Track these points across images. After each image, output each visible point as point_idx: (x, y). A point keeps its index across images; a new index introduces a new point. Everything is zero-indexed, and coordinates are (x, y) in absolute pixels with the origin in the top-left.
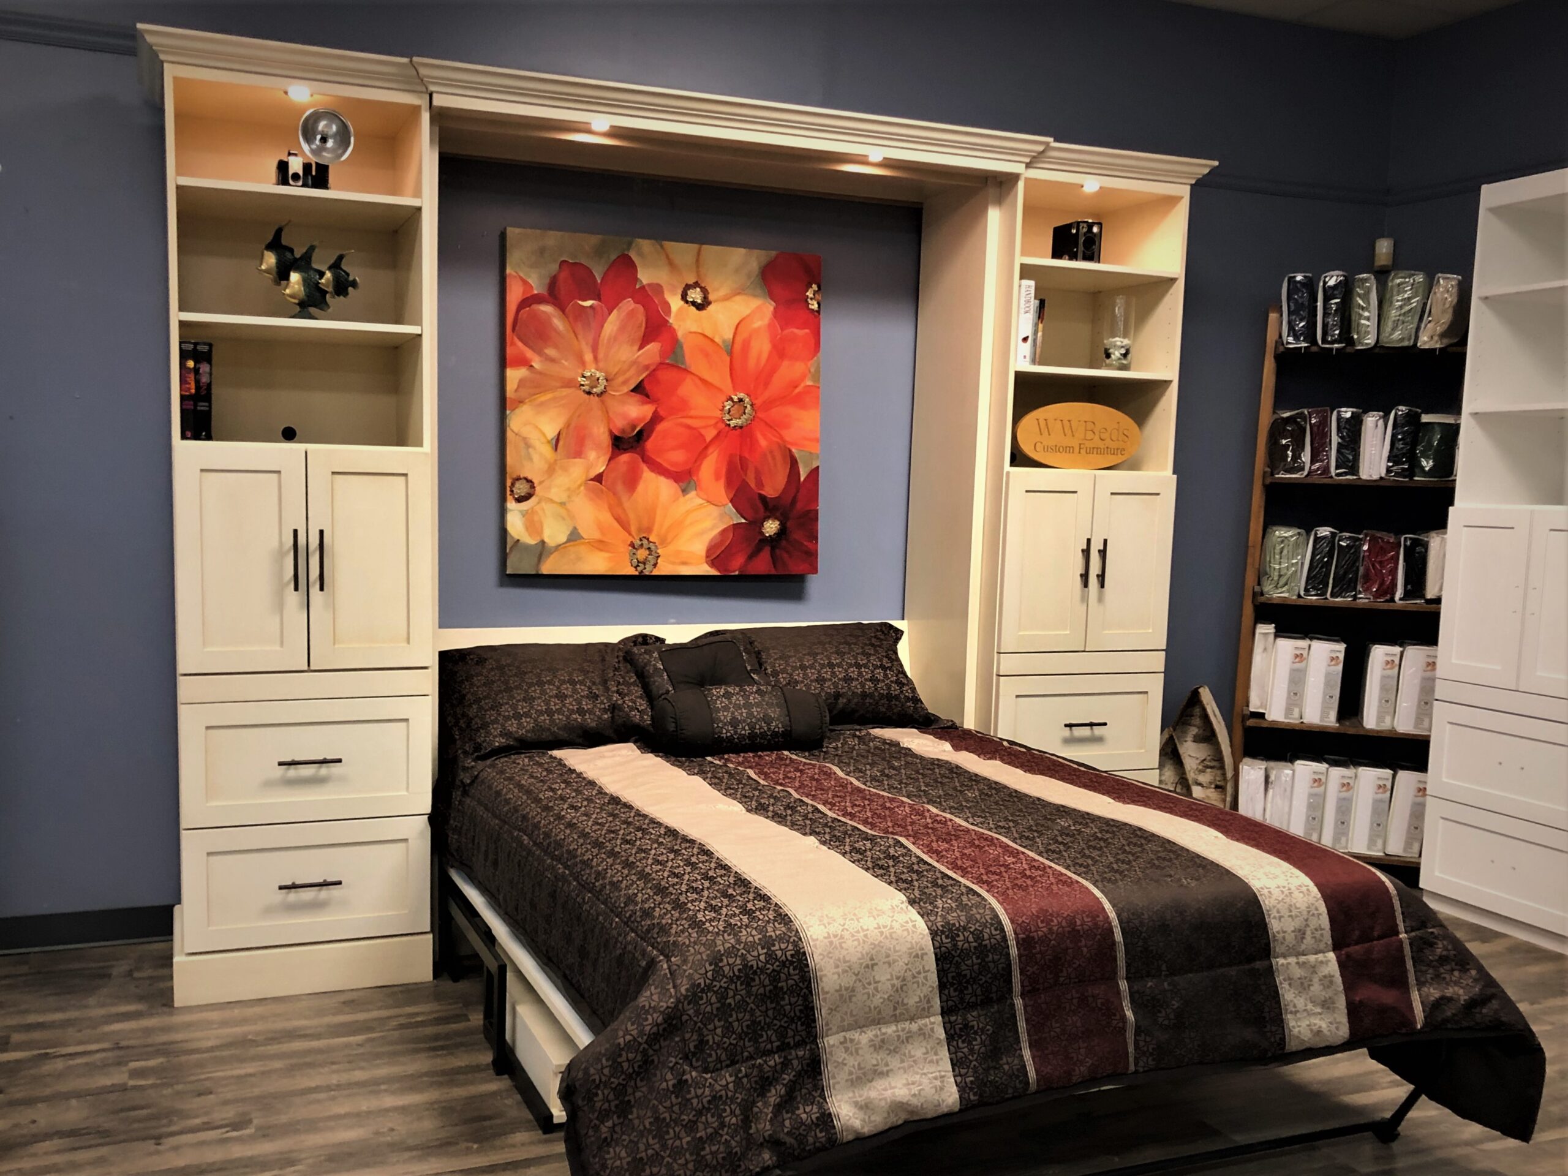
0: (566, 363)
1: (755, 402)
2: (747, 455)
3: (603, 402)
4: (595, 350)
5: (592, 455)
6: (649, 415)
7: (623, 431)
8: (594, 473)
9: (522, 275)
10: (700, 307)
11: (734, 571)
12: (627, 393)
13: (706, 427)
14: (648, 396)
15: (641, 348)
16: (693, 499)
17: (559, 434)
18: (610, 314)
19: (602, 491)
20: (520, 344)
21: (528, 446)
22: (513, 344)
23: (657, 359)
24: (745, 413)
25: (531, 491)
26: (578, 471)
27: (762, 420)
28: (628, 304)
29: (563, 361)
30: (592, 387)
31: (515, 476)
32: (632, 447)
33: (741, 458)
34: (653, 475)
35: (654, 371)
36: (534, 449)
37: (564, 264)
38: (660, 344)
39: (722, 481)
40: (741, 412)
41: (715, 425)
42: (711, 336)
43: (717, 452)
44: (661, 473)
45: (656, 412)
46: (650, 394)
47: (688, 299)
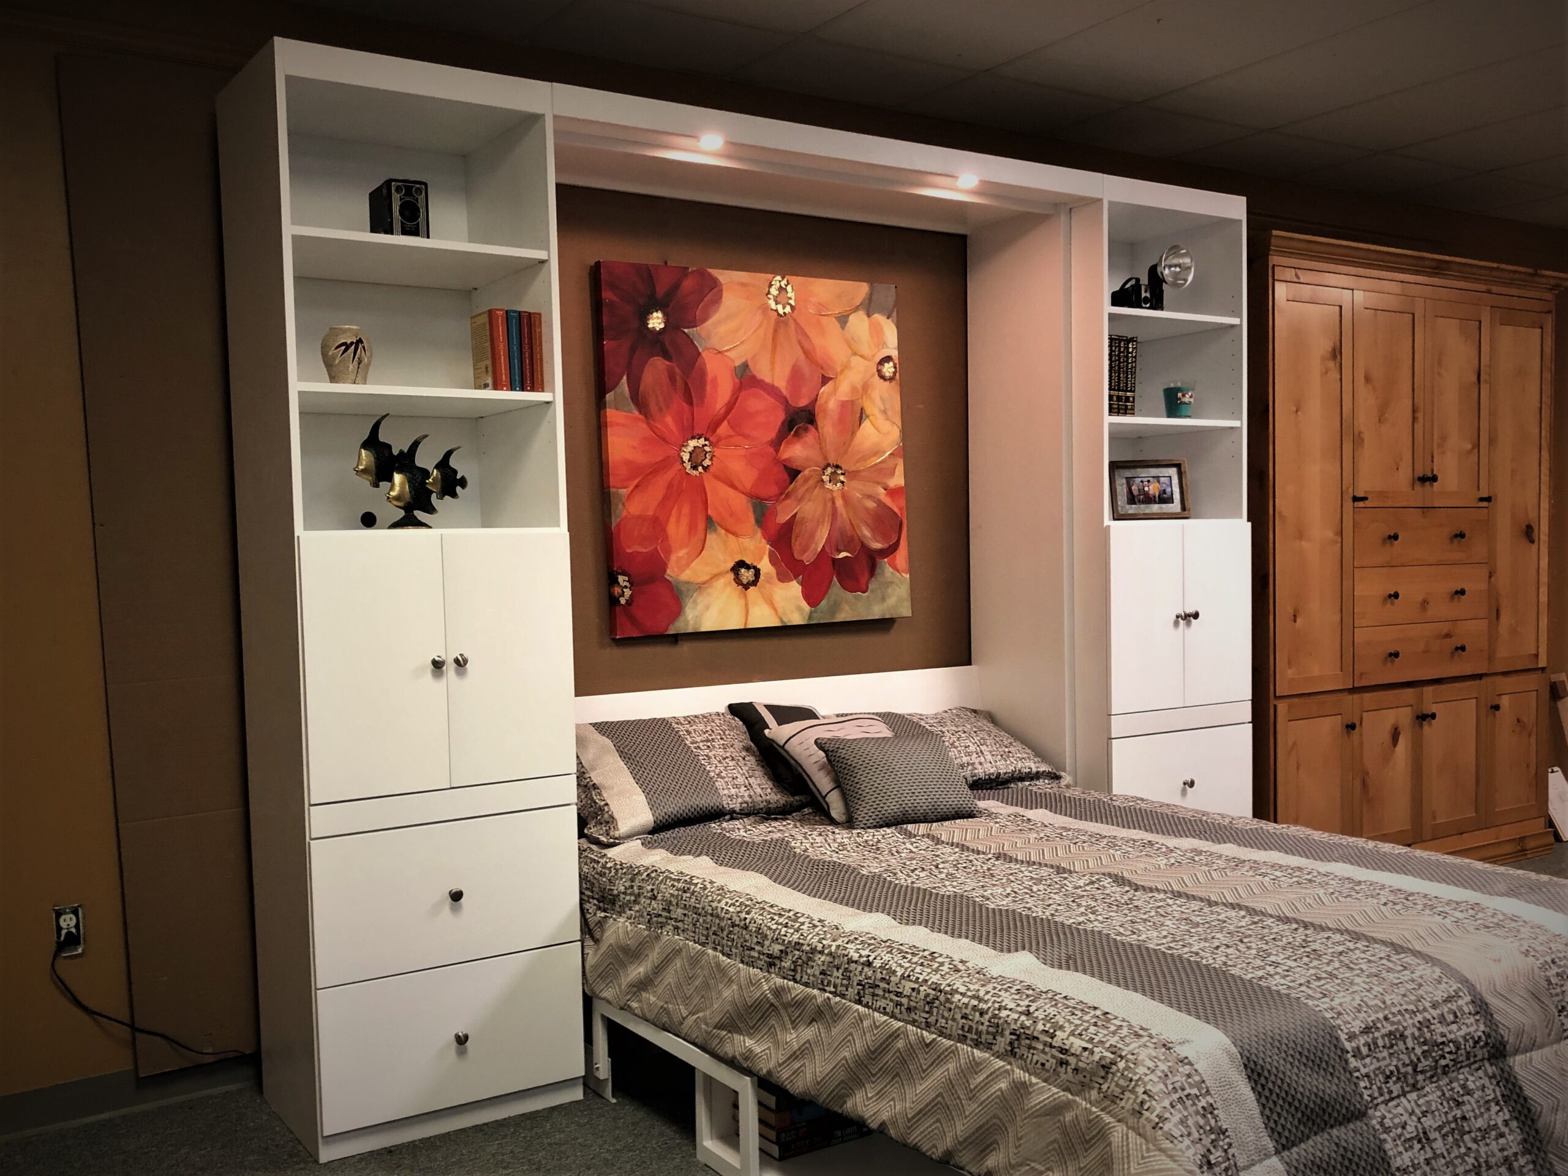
0: (858, 494)
1: (680, 467)
2: (687, 407)
3: (825, 458)
4: (834, 509)
5: (832, 405)
6: (783, 448)
7: (806, 430)
8: (830, 384)
9: (897, 574)
10: (741, 564)
12: (805, 468)
13: (730, 436)
14: (785, 466)
15: (796, 513)
16: (737, 357)
17: (860, 424)
18: (824, 546)
19: (822, 367)
20: (896, 510)
21: (884, 412)
22: (901, 509)
23: (779, 506)
24: (690, 453)
25: (880, 367)
26: (843, 387)
27: (673, 447)
28: (808, 558)
29: (860, 496)
30: (834, 472)
31: (893, 382)
32: (797, 413)
33: (690, 402)
34: (776, 384)
35: (781, 494)
36: (880, 410)
37: (864, 587)
38: (777, 521)
39: (709, 377)
40: (694, 454)
41: (719, 440)
42: (730, 536)
43: (717, 410)
44: (768, 385)
45: (777, 451)
46: (783, 469)
47: (753, 571)
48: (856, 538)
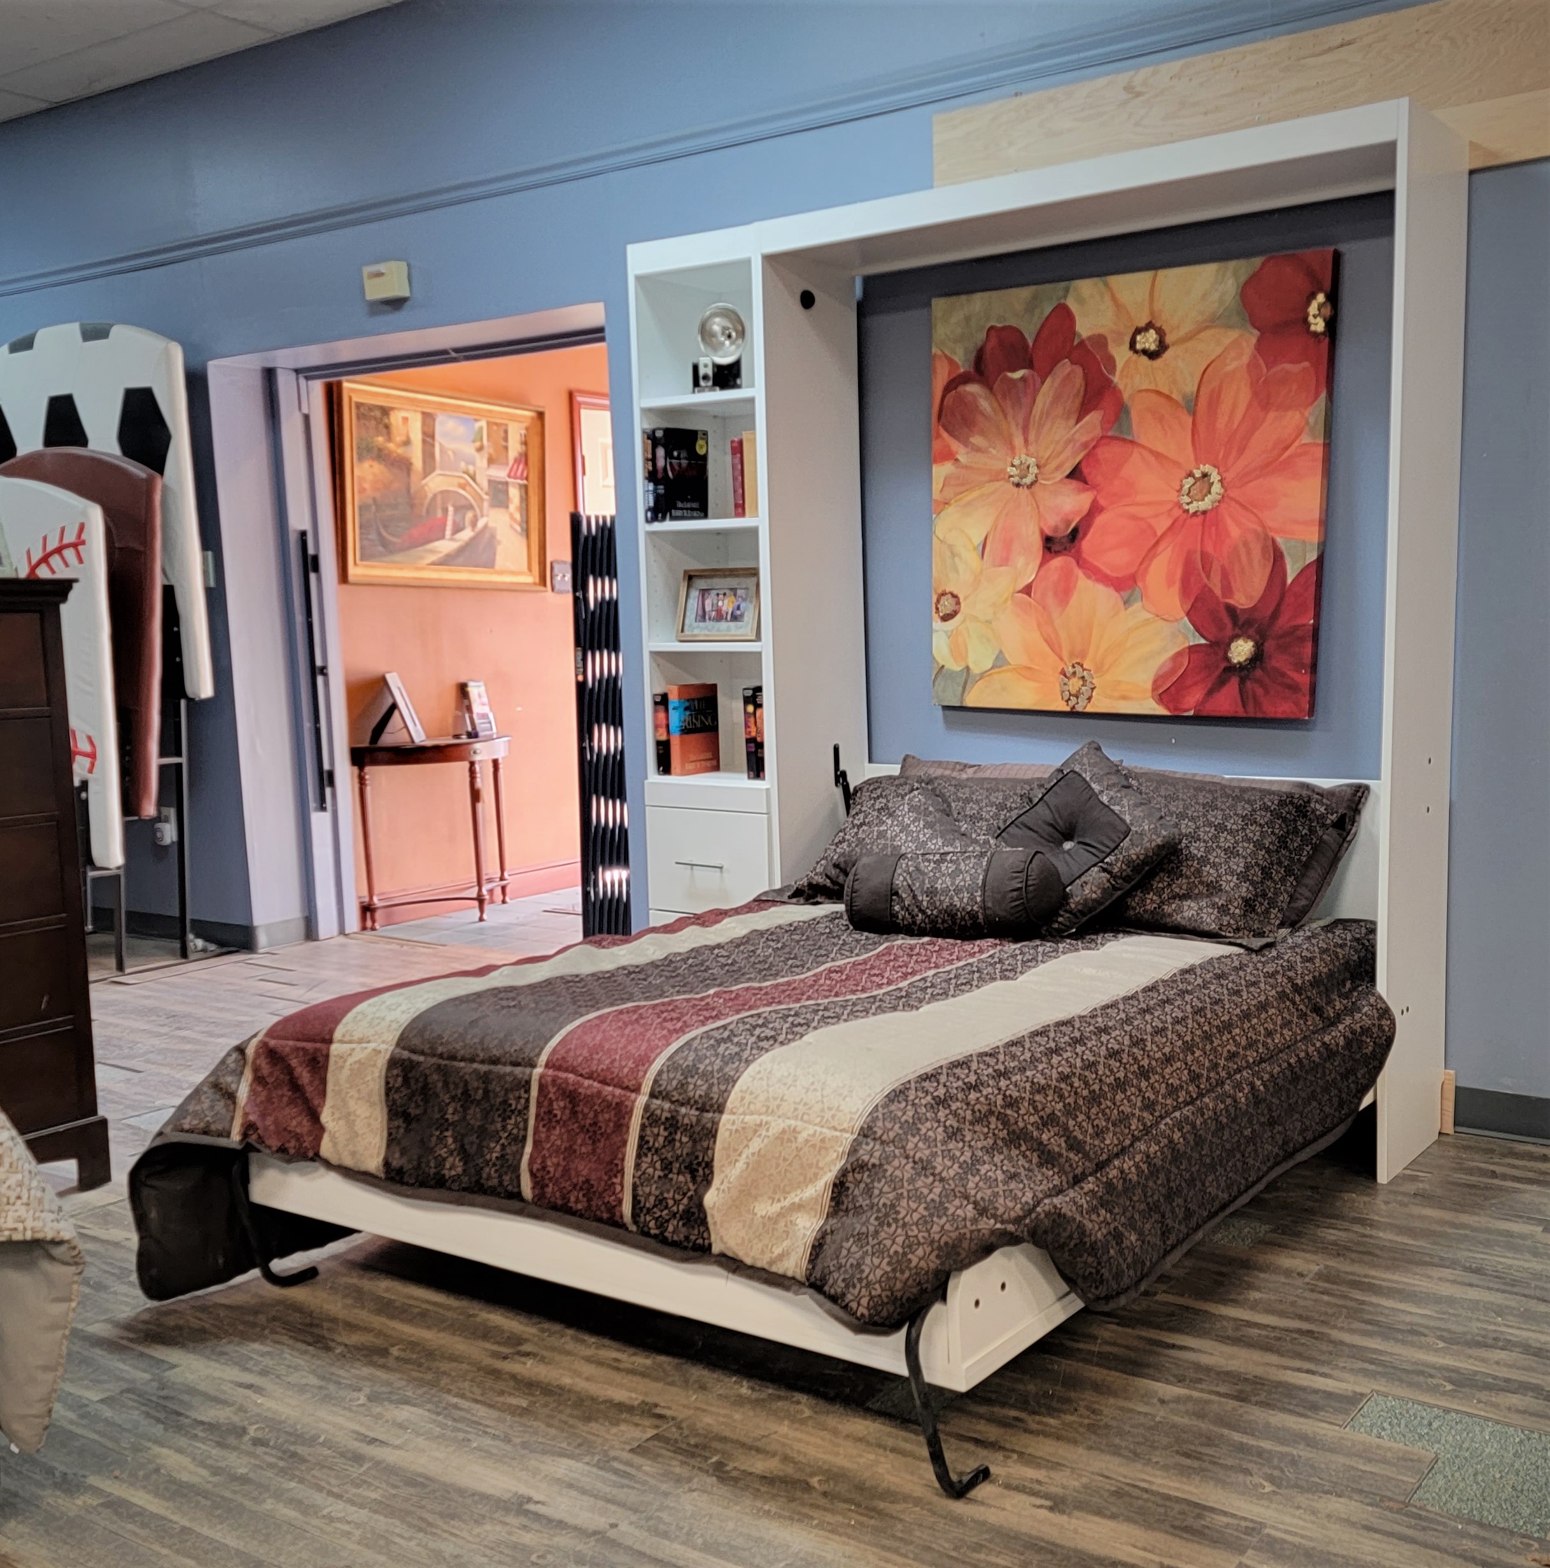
0: (994, 452)
1: (1224, 475)
2: (1210, 549)
3: (1033, 495)
4: (1025, 430)
5: (1020, 561)
6: (1086, 507)
7: (1056, 529)
8: (1022, 584)
9: (947, 353)
10: (1152, 355)
11: (1188, 710)
12: (1061, 480)
13: (1157, 516)
14: (1086, 482)
15: (1076, 425)
16: (1138, 612)
17: (986, 537)
18: (1043, 383)
19: (1030, 604)
20: (945, 435)
21: (953, 555)
22: (939, 436)
23: (1098, 432)
24: (1210, 492)
25: (956, 608)
26: (1006, 581)
27: (1232, 499)
28: (1065, 367)
30: (1022, 478)
31: (940, 591)
32: (1065, 549)
33: (1203, 555)
34: (1090, 583)
35: (1094, 448)
36: (960, 557)
37: (993, 333)
38: (1102, 412)
39: (1177, 587)
40: (1205, 491)
41: (1170, 511)
42: (1166, 392)
43: (1170, 549)
44: (1099, 580)
45: (1094, 503)
46: (1089, 479)
47: (1139, 347)
48: (999, 397)
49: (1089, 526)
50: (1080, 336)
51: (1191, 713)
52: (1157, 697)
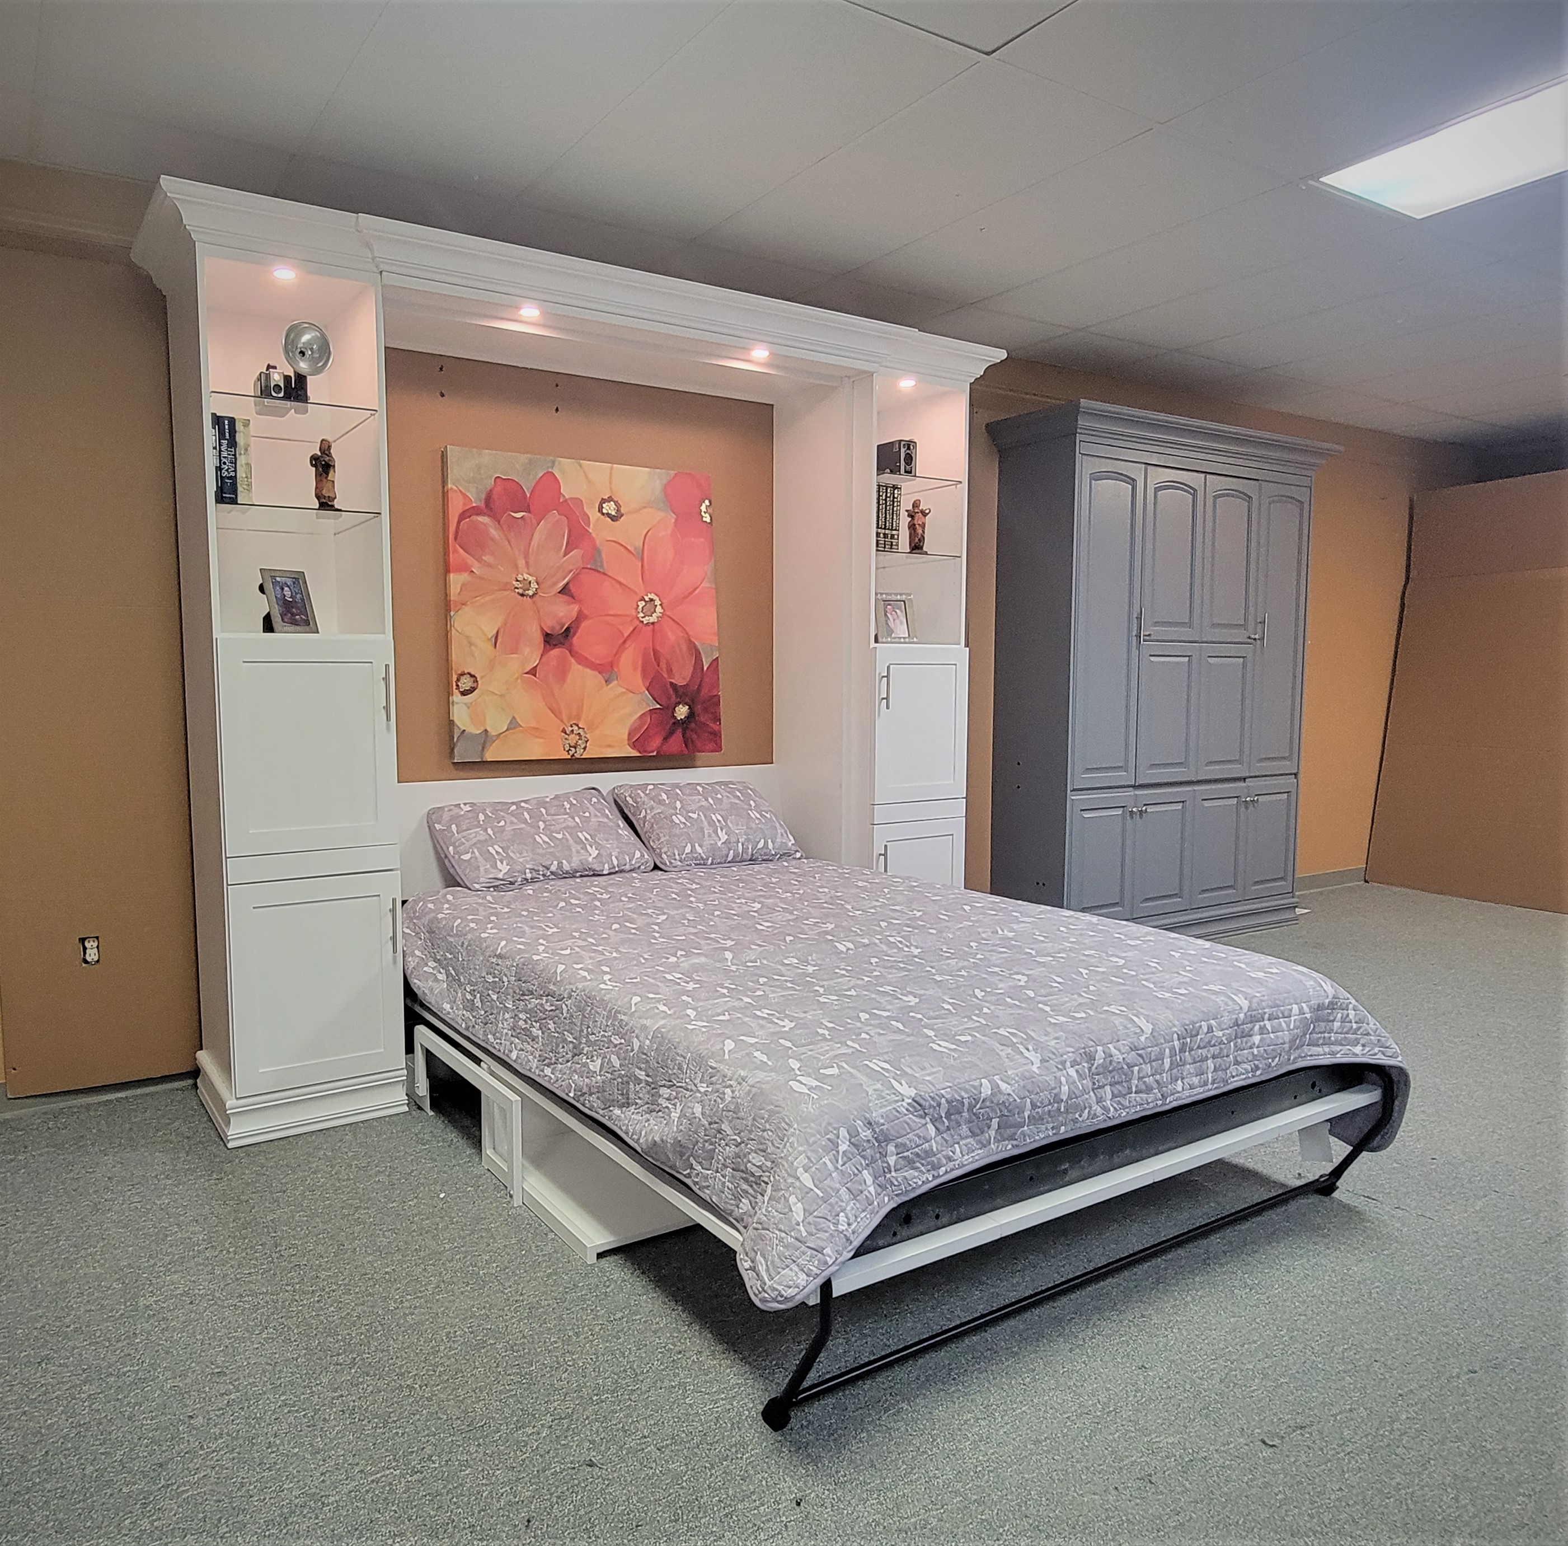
0: (502, 569)
1: (664, 601)
2: (658, 648)
3: (534, 603)
4: (526, 556)
5: (527, 651)
6: (574, 614)
7: (553, 628)
8: (527, 670)
9: (461, 488)
10: (614, 518)
11: (653, 752)
12: (554, 595)
13: (623, 624)
14: (573, 597)
15: (564, 556)
16: (615, 688)
17: (498, 632)
18: (538, 524)
19: (536, 682)
20: (461, 551)
21: (471, 644)
22: (455, 551)
23: (579, 564)
24: (655, 611)
25: (475, 685)
26: (515, 665)
27: (669, 617)
28: (554, 516)
29: (499, 567)
30: (525, 591)
31: (459, 672)
32: (561, 643)
33: (654, 651)
34: (580, 667)
35: (578, 574)
36: (476, 646)
37: (498, 480)
38: (583, 550)
39: (639, 671)
40: (652, 610)
41: (631, 621)
42: (624, 544)
43: (633, 645)
44: (588, 666)
45: (580, 612)
46: (574, 595)
47: (604, 511)
48: (505, 527)
49: (578, 628)
50: (564, 496)
51: (655, 754)
52: (631, 744)
